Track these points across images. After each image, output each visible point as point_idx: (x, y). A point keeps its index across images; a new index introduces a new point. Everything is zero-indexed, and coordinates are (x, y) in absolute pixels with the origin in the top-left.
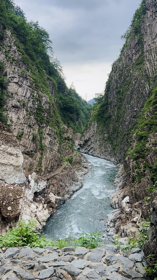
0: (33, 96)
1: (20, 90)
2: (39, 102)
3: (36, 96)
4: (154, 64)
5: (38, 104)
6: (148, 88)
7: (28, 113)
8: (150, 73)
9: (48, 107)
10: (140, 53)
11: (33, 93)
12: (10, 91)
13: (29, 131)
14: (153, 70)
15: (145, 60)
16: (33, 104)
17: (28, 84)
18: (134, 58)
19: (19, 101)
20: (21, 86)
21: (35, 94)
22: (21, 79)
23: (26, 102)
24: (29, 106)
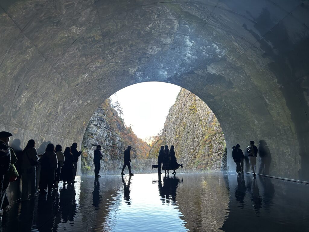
0: (109, 136)
1: (99, 131)
2: (113, 141)
3: (111, 135)
4: (205, 110)
5: (112, 142)
6: (201, 129)
7: (105, 150)
8: (202, 117)
9: (120, 145)
10: (192, 101)
11: (108, 134)
12: (90, 132)
13: (105, 165)
14: (204, 115)
15: (197, 107)
16: (109, 143)
17: (105, 126)
18: (188, 105)
19: (97, 140)
20: (99, 128)
21: (110, 135)
22: (100, 122)
23: (103, 141)
24: (106, 144)
